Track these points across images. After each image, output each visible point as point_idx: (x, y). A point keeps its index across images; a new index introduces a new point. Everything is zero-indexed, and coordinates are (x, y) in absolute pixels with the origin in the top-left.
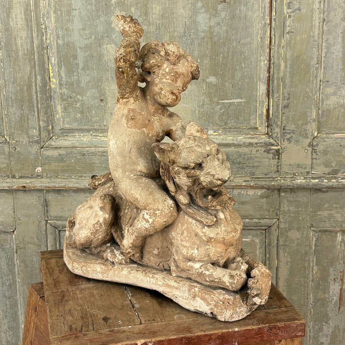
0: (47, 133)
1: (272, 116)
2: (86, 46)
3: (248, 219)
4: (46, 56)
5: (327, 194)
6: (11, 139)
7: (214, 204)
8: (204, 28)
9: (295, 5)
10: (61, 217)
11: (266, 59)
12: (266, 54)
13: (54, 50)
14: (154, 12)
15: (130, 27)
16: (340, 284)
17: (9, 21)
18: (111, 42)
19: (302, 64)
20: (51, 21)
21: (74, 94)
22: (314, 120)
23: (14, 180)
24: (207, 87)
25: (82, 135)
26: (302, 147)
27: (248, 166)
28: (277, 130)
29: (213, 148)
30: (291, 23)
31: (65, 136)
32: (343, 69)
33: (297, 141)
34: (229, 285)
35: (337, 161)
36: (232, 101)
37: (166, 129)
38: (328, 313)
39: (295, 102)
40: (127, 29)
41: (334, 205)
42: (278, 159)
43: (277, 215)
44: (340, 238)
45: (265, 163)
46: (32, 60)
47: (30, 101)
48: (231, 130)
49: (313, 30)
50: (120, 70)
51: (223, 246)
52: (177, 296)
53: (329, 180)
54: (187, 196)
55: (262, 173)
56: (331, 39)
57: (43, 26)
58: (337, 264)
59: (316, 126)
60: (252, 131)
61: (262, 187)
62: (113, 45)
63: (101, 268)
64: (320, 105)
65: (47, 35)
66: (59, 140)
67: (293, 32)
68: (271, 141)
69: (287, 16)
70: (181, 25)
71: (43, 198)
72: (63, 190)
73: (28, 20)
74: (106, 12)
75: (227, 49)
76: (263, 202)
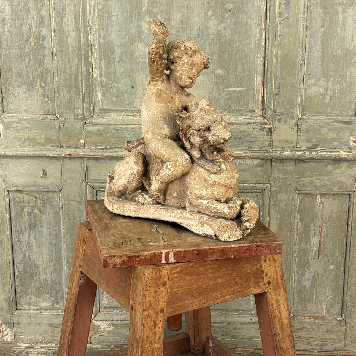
0: (89, 112)
1: (266, 101)
2: (122, 44)
3: (246, 183)
4: (90, 51)
5: (309, 164)
6: (61, 117)
7: (219, 157)
8: (213, 31)
9: (284, 14)
10: (98, 180)
11: (262, 57)
12: (262, 53)
13: (97, 47)
14: (175, 18)
15: (159, 29)
16: (319, 237)
17: (63, 24)
18: (141, 42)
19: (289, 61)
20: (95, 25)
21: (111, 82)
22: (299, 105)
23: (62, 149)
24: (216, 78)
25: (116, 114)
26: (290, 127)
27: (246, 141)
28: (270, 112)
29: (218, 117)
30: (282, 28)
31: (103, 115)
32: (322, 65)
33: (286, 122)
34: (228, 214)
35: (317, 138)
36: (235, 89)
37: (184, 104)
38: (309, 261)
39: (284, 91)
40: (157, 30)
41: (314, 173)
42: (271, 135)
43: (269, 180)
44: (319, 200)
45: (260, 139)
46: (79, 55)
47: (77, 87)
48: (234, 112)
49: (299, 34)
50: (152, 60)
51: (224, 188)
52: (190, 225)
53: (311, 152)
54: (199, 152)
55: (258, 147)
56: (313, 41)
57: (89, 28)
58: (317, 221)
59: (300, 110)
60: (251, 113)
61: (258, 158)
62: (143, 44)
63: (135, 208)
64: (304, 93)
65: (91, 35)
66: (98, 118)
67: (283, 36)
68: (265, 121)
69: (279, 23)
70: (196, 29)
71: (84, 164)
72: (100, 158)
73: (77, 23)
74: (138, 18)
75: (232, 48)
76: (258, 170)
